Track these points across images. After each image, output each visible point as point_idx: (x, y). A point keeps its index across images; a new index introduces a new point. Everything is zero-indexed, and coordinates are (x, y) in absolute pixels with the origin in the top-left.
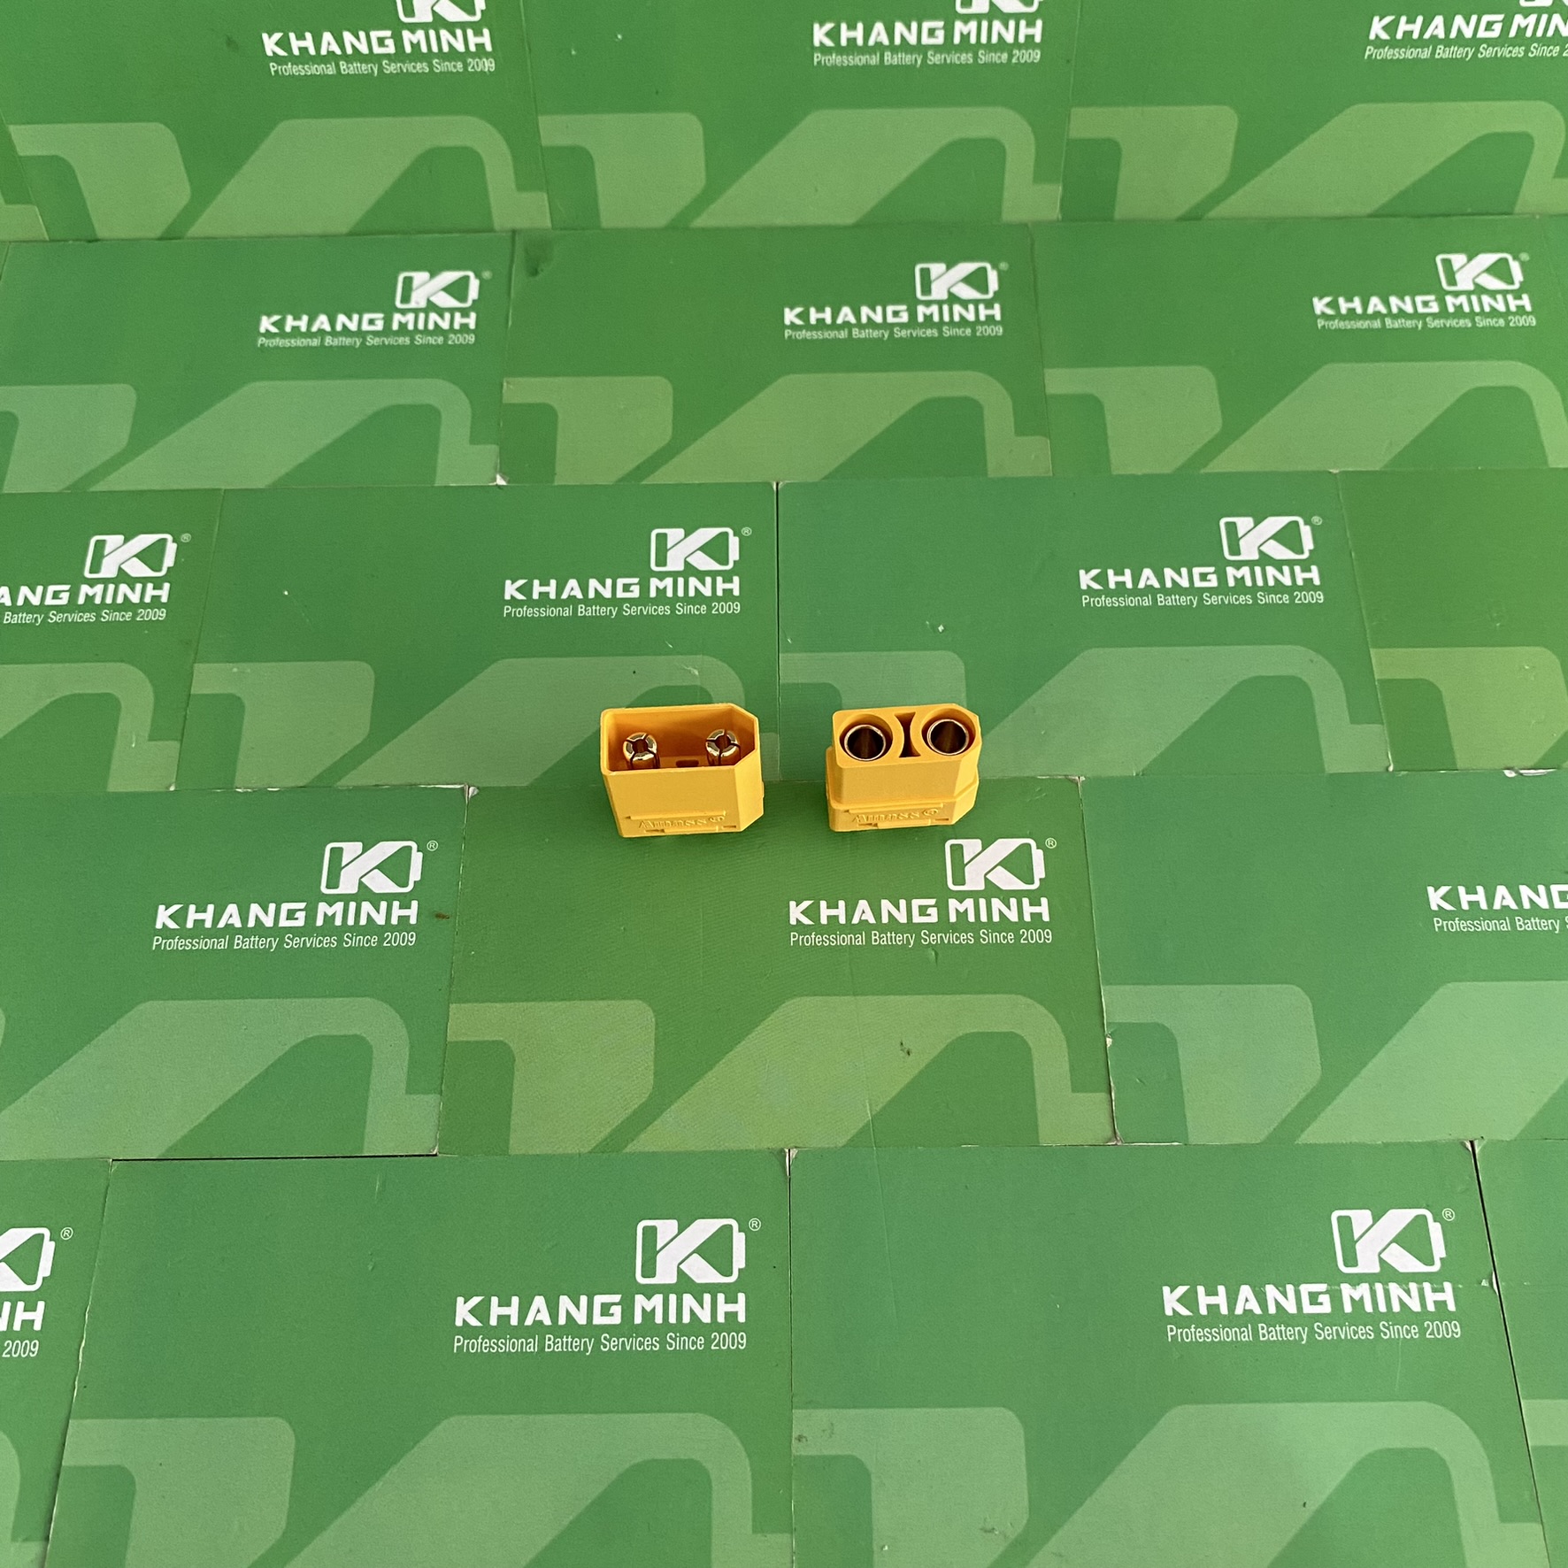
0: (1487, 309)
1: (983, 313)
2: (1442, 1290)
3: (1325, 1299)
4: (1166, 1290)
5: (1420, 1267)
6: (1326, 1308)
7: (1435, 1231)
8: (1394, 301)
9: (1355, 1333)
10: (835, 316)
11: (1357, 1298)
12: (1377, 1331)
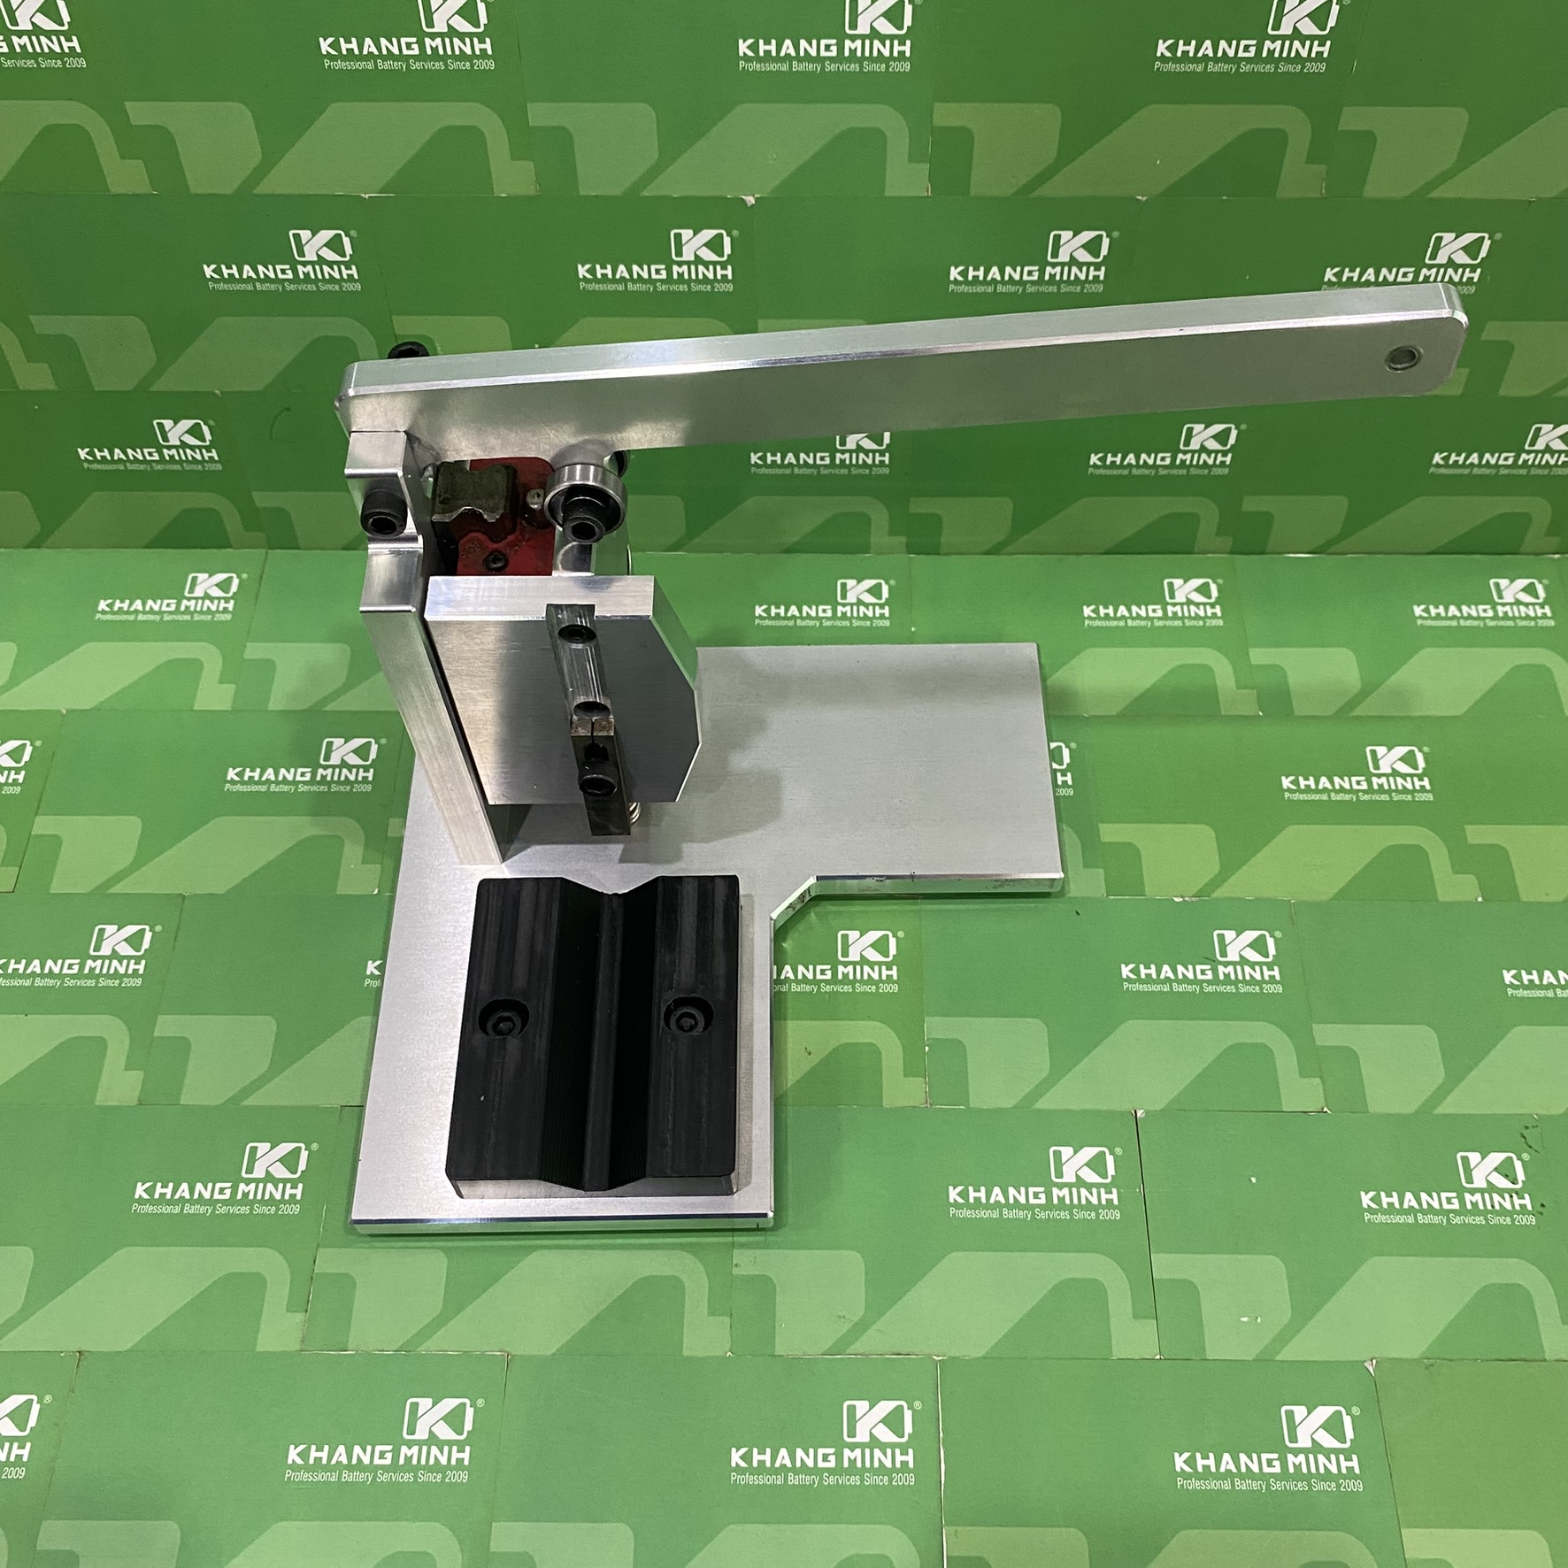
0: (1193, 614)
1: (878, 611)
2: (1111, 1193)
3: (1043, 1196)
4: (951, 1188)
5: (1098, 1179)
6: (1043, 1200)
7: (1110, 1160)
8: (1134, 609)
9: (1058, 1215)
10: (786, 611)
11: (1061, 1196)
12: (1071, 1214)
